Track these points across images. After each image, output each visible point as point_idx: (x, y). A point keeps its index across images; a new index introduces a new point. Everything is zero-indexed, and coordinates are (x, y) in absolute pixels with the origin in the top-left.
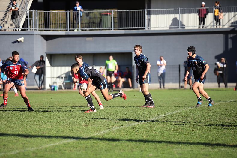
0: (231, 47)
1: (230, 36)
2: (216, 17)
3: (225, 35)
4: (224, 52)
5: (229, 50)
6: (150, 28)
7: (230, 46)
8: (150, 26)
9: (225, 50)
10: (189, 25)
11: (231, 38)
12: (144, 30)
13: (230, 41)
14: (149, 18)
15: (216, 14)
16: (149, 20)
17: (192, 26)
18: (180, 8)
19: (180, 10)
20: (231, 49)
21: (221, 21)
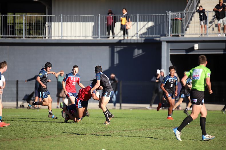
0: (118, 62)
1: (117, 49)
2: (123, 26)
3: (111, 49)
4: (110, 68)
5: (115, 66)
6: (51, 37)
7: (116, 61)
8: (51, 35)
9: (110, 66)
10: (72, 35)
11: (117, 52)
12: (22, 39)
13: (116, 56)
14: (50, 25)
15: (123, 23)
16: (50, 27)
17: (75, 36)
18: (62, 15)
19: (62, 17)
20: (117, 64)
21: (129, 31)
